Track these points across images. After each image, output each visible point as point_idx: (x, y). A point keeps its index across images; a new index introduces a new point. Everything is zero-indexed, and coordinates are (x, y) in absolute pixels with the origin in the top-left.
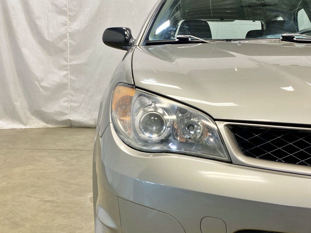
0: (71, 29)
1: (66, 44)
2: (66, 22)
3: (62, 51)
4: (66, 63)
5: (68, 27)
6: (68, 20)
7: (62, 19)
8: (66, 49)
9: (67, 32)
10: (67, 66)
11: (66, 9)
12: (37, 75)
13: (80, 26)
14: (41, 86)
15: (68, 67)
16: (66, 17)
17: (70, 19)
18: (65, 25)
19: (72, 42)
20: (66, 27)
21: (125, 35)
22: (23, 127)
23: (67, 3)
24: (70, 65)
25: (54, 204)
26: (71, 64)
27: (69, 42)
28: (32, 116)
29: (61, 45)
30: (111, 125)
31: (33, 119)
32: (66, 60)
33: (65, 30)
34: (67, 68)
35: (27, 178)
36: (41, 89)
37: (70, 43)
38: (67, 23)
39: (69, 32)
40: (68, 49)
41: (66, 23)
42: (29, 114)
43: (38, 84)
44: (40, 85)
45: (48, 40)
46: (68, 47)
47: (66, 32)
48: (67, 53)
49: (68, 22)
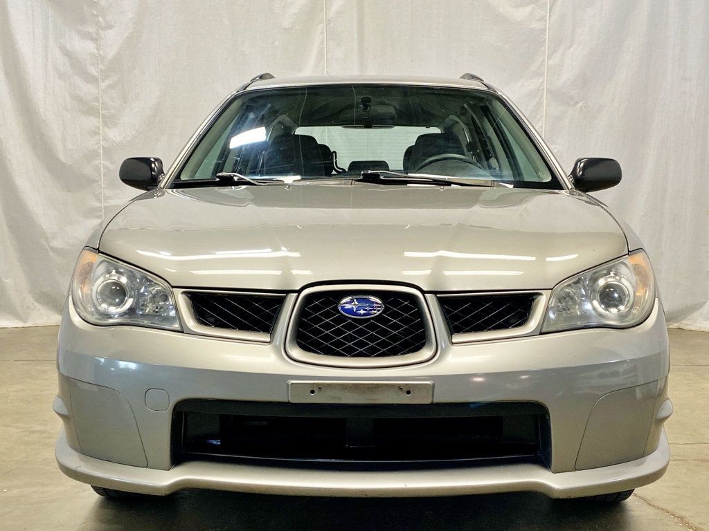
0: (107, 141)
1: (97, 169)
2: (98, 128)
3: (91, 181)
4: (97, 204)
5: (101, 137)
6: (101, 124)
7: (92, 122)
8: (98, 179)
9: (99, 148)
10: (99, 209)
11: (97, 104)
12: (44, 227)
13: (123, 134)
14: (52, 248)
15: (101, 210)
16: (97, 119)
17: (105, 124)
18: (97, 133)
19: (107, 163)
20: (97, 137)
21: (152, 170)
22: (20, 324)
23: (98, 94)
24: (105, 207)
25: (44, 435)
26: (106, 205)
27: (104, 164)
28: (36, 304)
29: (88, 170)
30: (70, 298)
31: (39, 310)
32: (98, 199)
33: (97, 144)
34: (100, 213)
35: (9, 401)
36: (51, 254)
37: (105, 167)
38: (99, 130)
39: (103, 148)
40: (101, 177)
41: (97, 131)
42: (30, 299)
43: (45, 243)
44: (49, 245)
45: (64, 161)
46: (102, 175)
47: (98, 145)
48: (100, 186)
49: (101, 128)
